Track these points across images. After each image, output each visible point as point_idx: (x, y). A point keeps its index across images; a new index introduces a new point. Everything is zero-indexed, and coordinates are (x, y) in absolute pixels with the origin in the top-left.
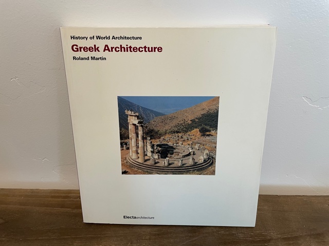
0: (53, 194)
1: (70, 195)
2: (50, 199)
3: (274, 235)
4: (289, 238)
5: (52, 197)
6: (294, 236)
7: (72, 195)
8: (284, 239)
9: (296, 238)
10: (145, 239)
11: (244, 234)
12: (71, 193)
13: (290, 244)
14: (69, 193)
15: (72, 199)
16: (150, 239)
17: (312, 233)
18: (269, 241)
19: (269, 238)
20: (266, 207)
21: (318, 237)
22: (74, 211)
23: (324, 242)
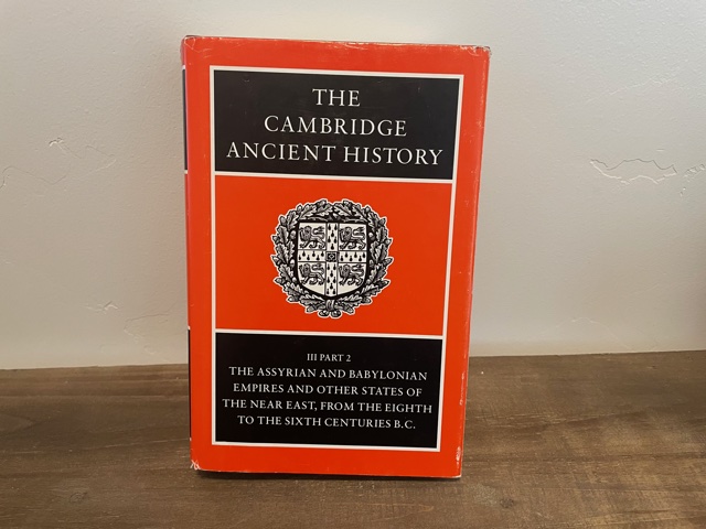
0: (126, 374)
1: (160, 373)
2: (121, 382)
3: (552, 417)
4: (580, 422)
5: (125, 378)
6: (590, 418)
8: (570, 423)
9: (594, 421)
11: (498, 419)
13: (583, 431)
14: (158, 371)
15: (164, 380)
17: (624, 412)
18: (544, 427)
19: (544, 423)
20: (536, 376)
21: (636, 418)
22: (171, 399)
23: (647, 425)
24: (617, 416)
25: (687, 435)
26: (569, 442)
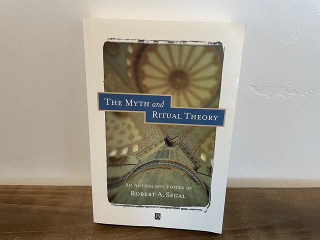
4: (238, 230)
6: (243, 228)
7: (21, 190)
8: (232, 231)
14: (18, 189)
17: (262, 225)
21: (268, 229)
22: (20, 207)
23: (273, 234)
24: (259, 228)
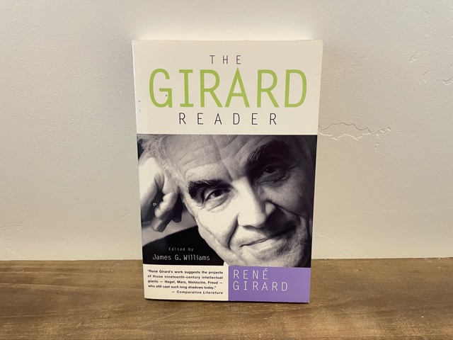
1: (12, 267)
4: (298, 310)
7: (15, 266)
10: (102, 318)
12: (15, 265)
13: (298, 318)
14: (12, 265)
15: (14, 272)
16: (109, 318)
18: (271, 314)
21: (338, 308)
22: (14, 286)
23: (346, 314)
24: (325, 307)
25: (373, 323)
26: (286, 326)
